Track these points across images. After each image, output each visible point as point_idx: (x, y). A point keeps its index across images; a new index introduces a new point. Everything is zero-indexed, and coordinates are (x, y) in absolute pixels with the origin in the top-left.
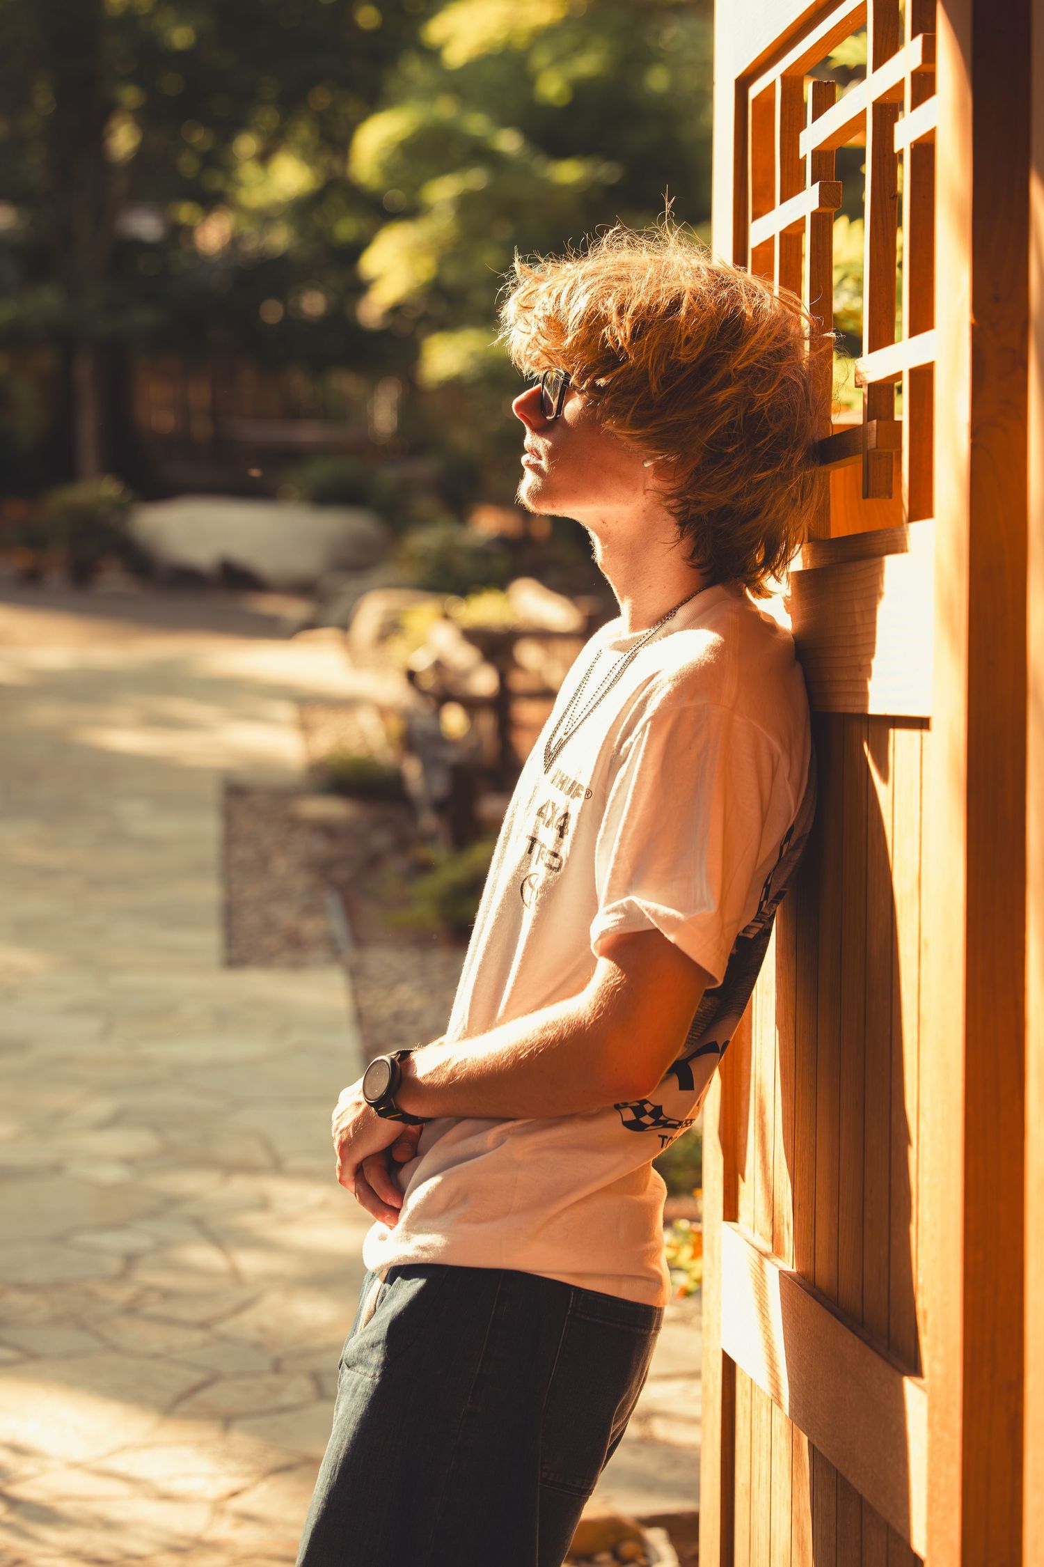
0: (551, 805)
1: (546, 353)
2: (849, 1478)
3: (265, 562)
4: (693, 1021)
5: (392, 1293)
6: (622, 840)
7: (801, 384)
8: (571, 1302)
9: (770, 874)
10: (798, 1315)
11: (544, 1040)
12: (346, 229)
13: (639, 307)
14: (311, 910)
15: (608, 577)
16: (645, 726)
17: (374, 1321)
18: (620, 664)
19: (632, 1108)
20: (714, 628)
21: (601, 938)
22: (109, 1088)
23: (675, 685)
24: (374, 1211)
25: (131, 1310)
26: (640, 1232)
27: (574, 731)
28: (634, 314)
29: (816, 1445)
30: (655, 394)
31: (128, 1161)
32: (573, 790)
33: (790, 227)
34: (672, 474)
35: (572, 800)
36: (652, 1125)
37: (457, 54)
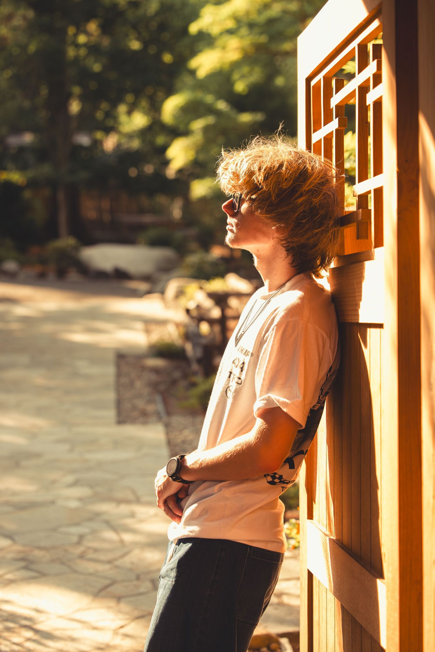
0: (237, 359)
1: (234, 186)
2: (356, 618)
3: (131, 268)
4: (294, 442)
5: (179, 549)
6: (265, 372)
7: (332, 195)
8: (248, 551)
9: (323, 385)
10: (336, 555)
11: (236, 450)
12: (160, 140)
13: (267, 167)
14: (150, 401)
15: (259, 272)
16: (274, 328)
17: (172, 560)
18: (264, 305)
19: (271, 476)
20: (300, 290)
21: (258, 410)
22: (73, 471)
23: (285, 312)
24: (171, 517)
25: (82, 556)
26: (275, 525)
27: (246, 331)
28: (265, 170)
29: (344, 605)
30: (274, 201)
31: (80, 499)
32: (246, 353)
33: (327, 135)
34: (282, 231)
35: (245, 357)
36: (279, 482)
37: (202, 73)
